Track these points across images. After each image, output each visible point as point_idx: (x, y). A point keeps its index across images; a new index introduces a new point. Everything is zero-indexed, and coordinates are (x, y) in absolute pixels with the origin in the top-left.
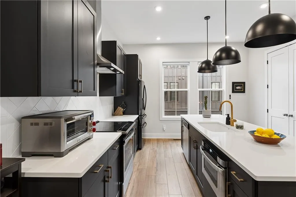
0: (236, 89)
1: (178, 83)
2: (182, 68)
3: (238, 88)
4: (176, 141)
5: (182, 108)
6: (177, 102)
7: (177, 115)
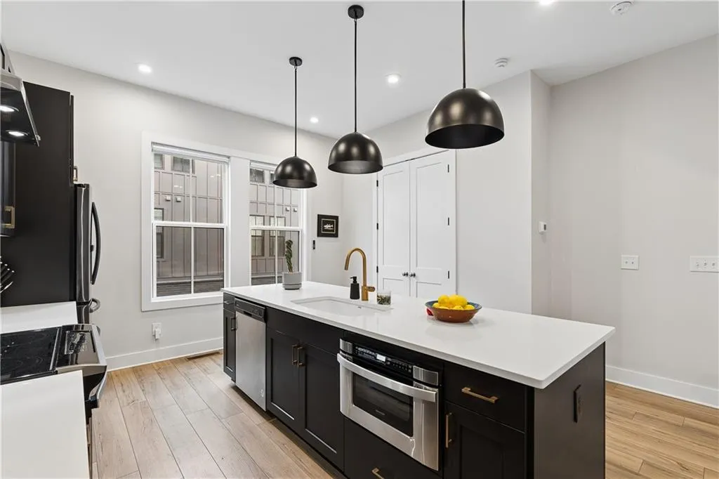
0: (325, 230)
1: (163, 209)
2: (174, 173)
3: (327, 227)
4: (195, 360)
5: (174, 275)
6: (160, 260)
7: (195, 292)
